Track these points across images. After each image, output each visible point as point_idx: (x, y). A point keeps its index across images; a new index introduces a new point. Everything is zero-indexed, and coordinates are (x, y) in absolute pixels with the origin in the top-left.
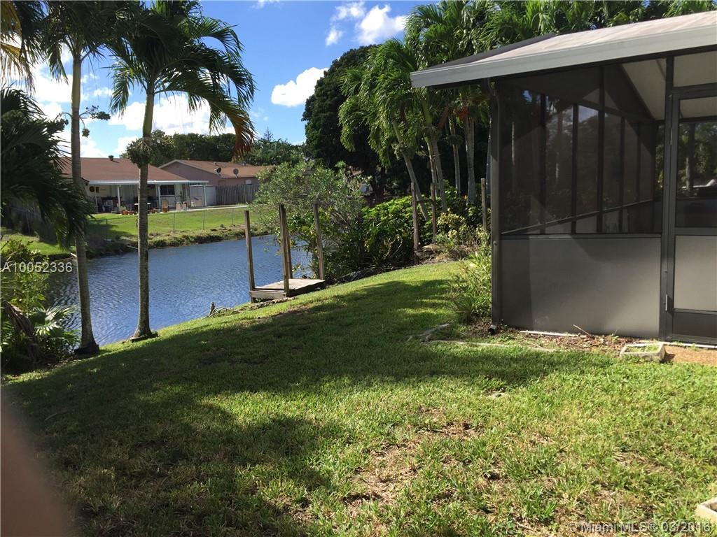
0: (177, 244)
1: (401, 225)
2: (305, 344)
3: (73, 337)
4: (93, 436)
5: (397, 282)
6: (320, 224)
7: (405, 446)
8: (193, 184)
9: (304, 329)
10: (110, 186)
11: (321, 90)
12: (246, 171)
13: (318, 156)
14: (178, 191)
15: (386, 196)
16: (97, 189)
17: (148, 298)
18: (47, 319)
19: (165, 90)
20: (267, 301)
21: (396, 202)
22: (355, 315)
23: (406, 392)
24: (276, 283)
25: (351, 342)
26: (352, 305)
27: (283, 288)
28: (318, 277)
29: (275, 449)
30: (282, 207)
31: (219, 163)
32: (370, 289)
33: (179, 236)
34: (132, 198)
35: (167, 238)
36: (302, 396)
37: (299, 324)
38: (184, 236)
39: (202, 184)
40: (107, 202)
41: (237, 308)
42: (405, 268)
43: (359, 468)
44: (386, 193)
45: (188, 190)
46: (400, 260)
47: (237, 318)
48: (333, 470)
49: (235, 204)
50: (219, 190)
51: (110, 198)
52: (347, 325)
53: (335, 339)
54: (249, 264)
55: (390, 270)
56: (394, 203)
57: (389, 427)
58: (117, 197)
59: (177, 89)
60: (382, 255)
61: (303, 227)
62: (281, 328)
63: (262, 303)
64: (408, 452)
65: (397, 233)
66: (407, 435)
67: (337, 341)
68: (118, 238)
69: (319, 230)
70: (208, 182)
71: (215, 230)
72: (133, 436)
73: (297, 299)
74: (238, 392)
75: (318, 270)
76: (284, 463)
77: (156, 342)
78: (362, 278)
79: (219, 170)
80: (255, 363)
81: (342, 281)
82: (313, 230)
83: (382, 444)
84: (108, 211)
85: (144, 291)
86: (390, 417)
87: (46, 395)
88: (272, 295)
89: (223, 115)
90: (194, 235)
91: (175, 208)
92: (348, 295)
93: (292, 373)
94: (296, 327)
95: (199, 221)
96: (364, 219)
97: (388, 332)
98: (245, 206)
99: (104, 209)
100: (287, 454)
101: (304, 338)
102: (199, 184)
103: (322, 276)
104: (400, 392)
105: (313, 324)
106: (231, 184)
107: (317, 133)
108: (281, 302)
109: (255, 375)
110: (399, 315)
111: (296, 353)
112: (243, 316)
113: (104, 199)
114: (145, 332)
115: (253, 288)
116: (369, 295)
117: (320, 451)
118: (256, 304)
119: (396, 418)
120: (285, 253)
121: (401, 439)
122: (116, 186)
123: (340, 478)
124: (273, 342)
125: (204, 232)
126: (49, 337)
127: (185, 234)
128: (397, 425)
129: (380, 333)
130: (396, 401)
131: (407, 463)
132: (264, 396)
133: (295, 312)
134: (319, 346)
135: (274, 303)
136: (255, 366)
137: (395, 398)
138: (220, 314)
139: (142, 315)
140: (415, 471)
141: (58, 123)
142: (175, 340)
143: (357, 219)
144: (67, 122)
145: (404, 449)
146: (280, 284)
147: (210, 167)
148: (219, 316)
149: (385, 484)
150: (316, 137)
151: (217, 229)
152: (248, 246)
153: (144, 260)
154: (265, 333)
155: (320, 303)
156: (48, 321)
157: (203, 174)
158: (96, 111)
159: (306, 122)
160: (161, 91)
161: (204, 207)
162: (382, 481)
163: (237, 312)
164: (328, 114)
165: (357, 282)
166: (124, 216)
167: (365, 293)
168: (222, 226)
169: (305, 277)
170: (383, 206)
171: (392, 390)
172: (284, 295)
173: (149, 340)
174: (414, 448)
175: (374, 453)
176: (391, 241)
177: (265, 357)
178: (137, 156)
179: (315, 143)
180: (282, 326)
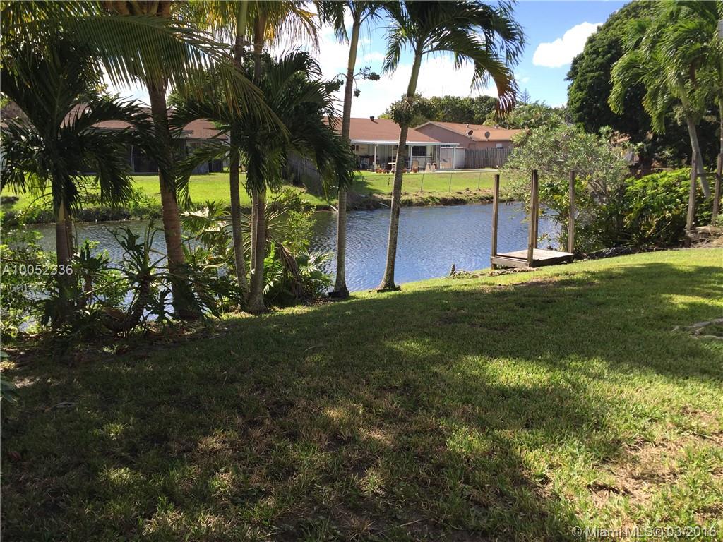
0: (423, 204)
1: (672, 201)
2: (550, 317)
3: (328, 280)
4: (344, 372)
5: (662, 263)
6: (576, 194)
7: (664, 445)
8: (444, 146)
9: (548, 302)
10: (369, 145)
11: (592, 47)
12: (499, 134)
13: (580, 119)
14: (429, 152)
15: (654, 167)
16: (357, 147)
17: (395, 253)
18: (309, 262)
19: (433, 50)
20: (507, 268)
21: (668, 174)
22: (608, 295)
23: (669, 387)
24: (518, 252)
25: (602, 322)
26: (604, 283)
27: (527, 257)
28: (566, 250)
29: (515, 419)
30: (536, 172)
31: (471, 126)
32: (628, 269)
33: (425, 196)
34: (386, 157)
35: (414, 197)
36: (545, 370)
37: (542, 296)
38: (430, 197)
39: (452, 146)
40: (365, 161)
41: (477, 273)
42: (671, 249)
43: (607, 458)
44: (655, 163)
45: (439, 152)
46: (665, 240)
47: (477, 282)
48: (578, 453)
49: (482, 168)
50: (468, 153)
51: (367, 157)
52: (599, 304)
53: (583, 317)
54: (493, 229)
55: (652, 250)
56: (666, 175)
57: (644, 422)
58: (373, 156)
59: (444, 48)
60: (644, 232)
61: (556, 196)
62: (524, 299)
63: (503, 270)
64: (667, 453)
65: (666, 210)
66: (667, 434)
67: (586, 320)
68: (371, 195)
69: (573, 199)
70: (458, 144)
71: (460, 193)
72: (379, 379)
73: (541, 270)
74: (478, 355)
75: (567, 242)
76: (523, 435)
77: (399, 295)
78: (617, 255)
79: (471, 133)
80: (496, 329)
81: (593, 257)
82: (566, 199)
83: (635, 438)
84: (364, 168)
85: (393, 246)
86: (648, 411)
87: (306, 328)
88: (514, 264)
89: (486, 73)
90: (439, 197)
91: (424, 169)
92: (600, 272)
93: (535, 345)
94: (540, 299)
95: (446, 183)
96: (627, 191)
97: (648, 318)
98: (495, 171)
99: (361, 166)
100: (527, 426)
101: (549, 311)
102: (449, 146)
103: (570, 248)
104: (661, 386)
105: (558, 298)
106: (480, 148)
107: (581, 95)
108: (522, 271)
109: (495, 341)
110: (664, 301)
111: (539, 325)
112: (483, 281)
113: (363, 157)
114: (390, 285)
115: (495, 254)
116: (625, 275)
117: (563, 431)
118: (497, 271)
119: (655, 413)
120: (533, 221)
121: (660, 437)
122: (373, 145)
123: (586, 463)
124: (515, 311)
125: (449, 194)
126: (310, 278)
127: (431, 195)
128: (656, 421)
129: (639, 317)
130: (655, 394)
131: (666, 465)
132: (504, 363)
133: (538, 283)
134: (565, 322)
135: (515, 271)
136: (495, 332)
137: (653, 390)
138: (460, 277)
139: (388, 268)
140: (675, 475)
141: (335, 83)
142: (416, 295)
143: (618, 191)
144: (342, 83)
145: (663, 449)
146: (524, 253)
147: (462, 129)
148: (459, 278)
149: (637, 482)
150: (580, 99)
151: (463, 192)
152: (494, 211)
153: (395, 216)
154: (507, 300)
155: (567, 278)
156: (310, 264)
157: (454, 136)
158: (368, 72)
159: (570, 82)
160: (429, 51)
161: (452, 169)
162: (633, 478)
163: (477, 277)
164: (597, 74)
165: (611, 259)
166: (378, 174)
167: (622, 272)
168: (468, 189)
169: (550, 248)
170: (652, 178)
171: (651, 382)
172: (527, 265)
173: (393, 293)
174: (675, 450)
175: (626, 446)
176: (656, 217)
177: (506, 325)
178: (400, 116)
179: (577, 105)
180: (524, 296)
